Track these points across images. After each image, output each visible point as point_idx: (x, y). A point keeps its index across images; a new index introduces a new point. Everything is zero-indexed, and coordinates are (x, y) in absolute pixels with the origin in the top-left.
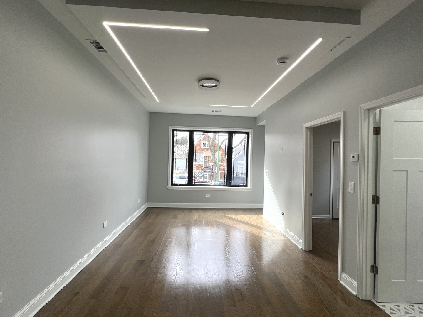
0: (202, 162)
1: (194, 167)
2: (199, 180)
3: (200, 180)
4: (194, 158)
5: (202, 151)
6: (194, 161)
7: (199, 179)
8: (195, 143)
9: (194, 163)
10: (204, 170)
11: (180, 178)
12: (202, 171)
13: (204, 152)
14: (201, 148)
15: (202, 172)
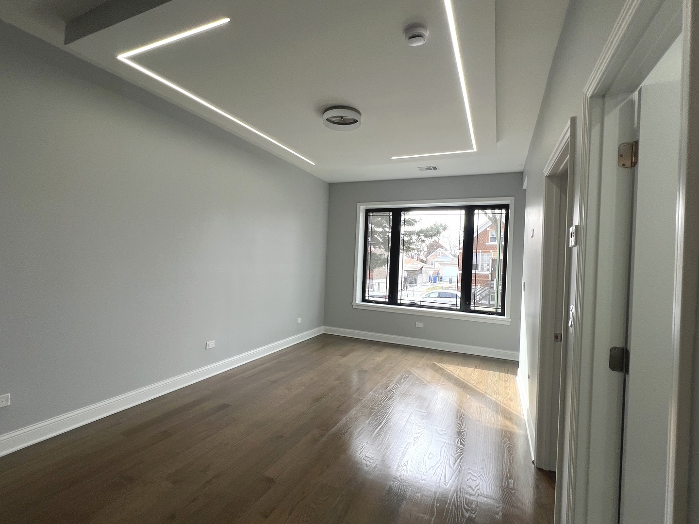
0: (488, 270)
1: (473, 278)
2: (480, 302)
3: (483, 302)
4: (474, 262)
5: (487, 249)
6: (474, 267)
7: (480, 300)
8: (475, 235)
9: (473, 272)
10: (490, 284)
11: (439, 296)
12: (485, 286)
13: (491, 251)
14: (487, 244)
15: (486, 288)
